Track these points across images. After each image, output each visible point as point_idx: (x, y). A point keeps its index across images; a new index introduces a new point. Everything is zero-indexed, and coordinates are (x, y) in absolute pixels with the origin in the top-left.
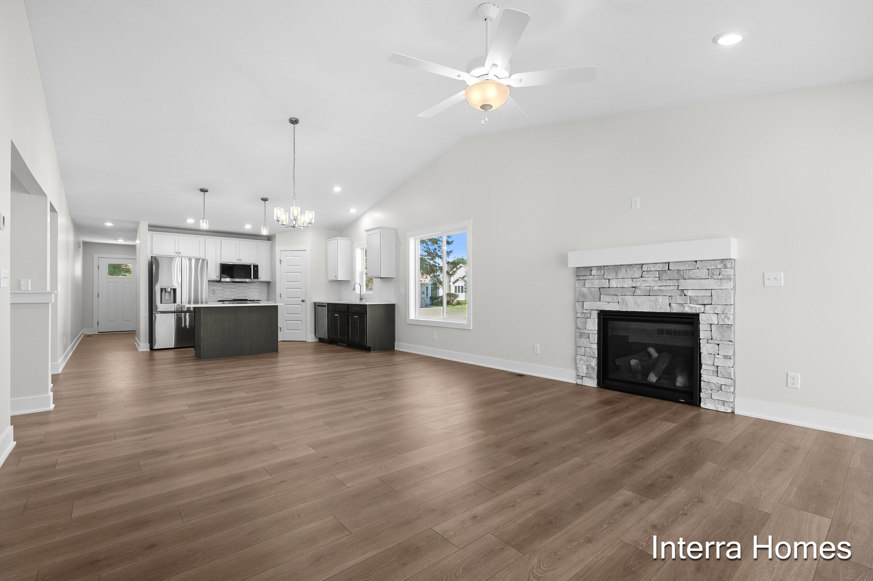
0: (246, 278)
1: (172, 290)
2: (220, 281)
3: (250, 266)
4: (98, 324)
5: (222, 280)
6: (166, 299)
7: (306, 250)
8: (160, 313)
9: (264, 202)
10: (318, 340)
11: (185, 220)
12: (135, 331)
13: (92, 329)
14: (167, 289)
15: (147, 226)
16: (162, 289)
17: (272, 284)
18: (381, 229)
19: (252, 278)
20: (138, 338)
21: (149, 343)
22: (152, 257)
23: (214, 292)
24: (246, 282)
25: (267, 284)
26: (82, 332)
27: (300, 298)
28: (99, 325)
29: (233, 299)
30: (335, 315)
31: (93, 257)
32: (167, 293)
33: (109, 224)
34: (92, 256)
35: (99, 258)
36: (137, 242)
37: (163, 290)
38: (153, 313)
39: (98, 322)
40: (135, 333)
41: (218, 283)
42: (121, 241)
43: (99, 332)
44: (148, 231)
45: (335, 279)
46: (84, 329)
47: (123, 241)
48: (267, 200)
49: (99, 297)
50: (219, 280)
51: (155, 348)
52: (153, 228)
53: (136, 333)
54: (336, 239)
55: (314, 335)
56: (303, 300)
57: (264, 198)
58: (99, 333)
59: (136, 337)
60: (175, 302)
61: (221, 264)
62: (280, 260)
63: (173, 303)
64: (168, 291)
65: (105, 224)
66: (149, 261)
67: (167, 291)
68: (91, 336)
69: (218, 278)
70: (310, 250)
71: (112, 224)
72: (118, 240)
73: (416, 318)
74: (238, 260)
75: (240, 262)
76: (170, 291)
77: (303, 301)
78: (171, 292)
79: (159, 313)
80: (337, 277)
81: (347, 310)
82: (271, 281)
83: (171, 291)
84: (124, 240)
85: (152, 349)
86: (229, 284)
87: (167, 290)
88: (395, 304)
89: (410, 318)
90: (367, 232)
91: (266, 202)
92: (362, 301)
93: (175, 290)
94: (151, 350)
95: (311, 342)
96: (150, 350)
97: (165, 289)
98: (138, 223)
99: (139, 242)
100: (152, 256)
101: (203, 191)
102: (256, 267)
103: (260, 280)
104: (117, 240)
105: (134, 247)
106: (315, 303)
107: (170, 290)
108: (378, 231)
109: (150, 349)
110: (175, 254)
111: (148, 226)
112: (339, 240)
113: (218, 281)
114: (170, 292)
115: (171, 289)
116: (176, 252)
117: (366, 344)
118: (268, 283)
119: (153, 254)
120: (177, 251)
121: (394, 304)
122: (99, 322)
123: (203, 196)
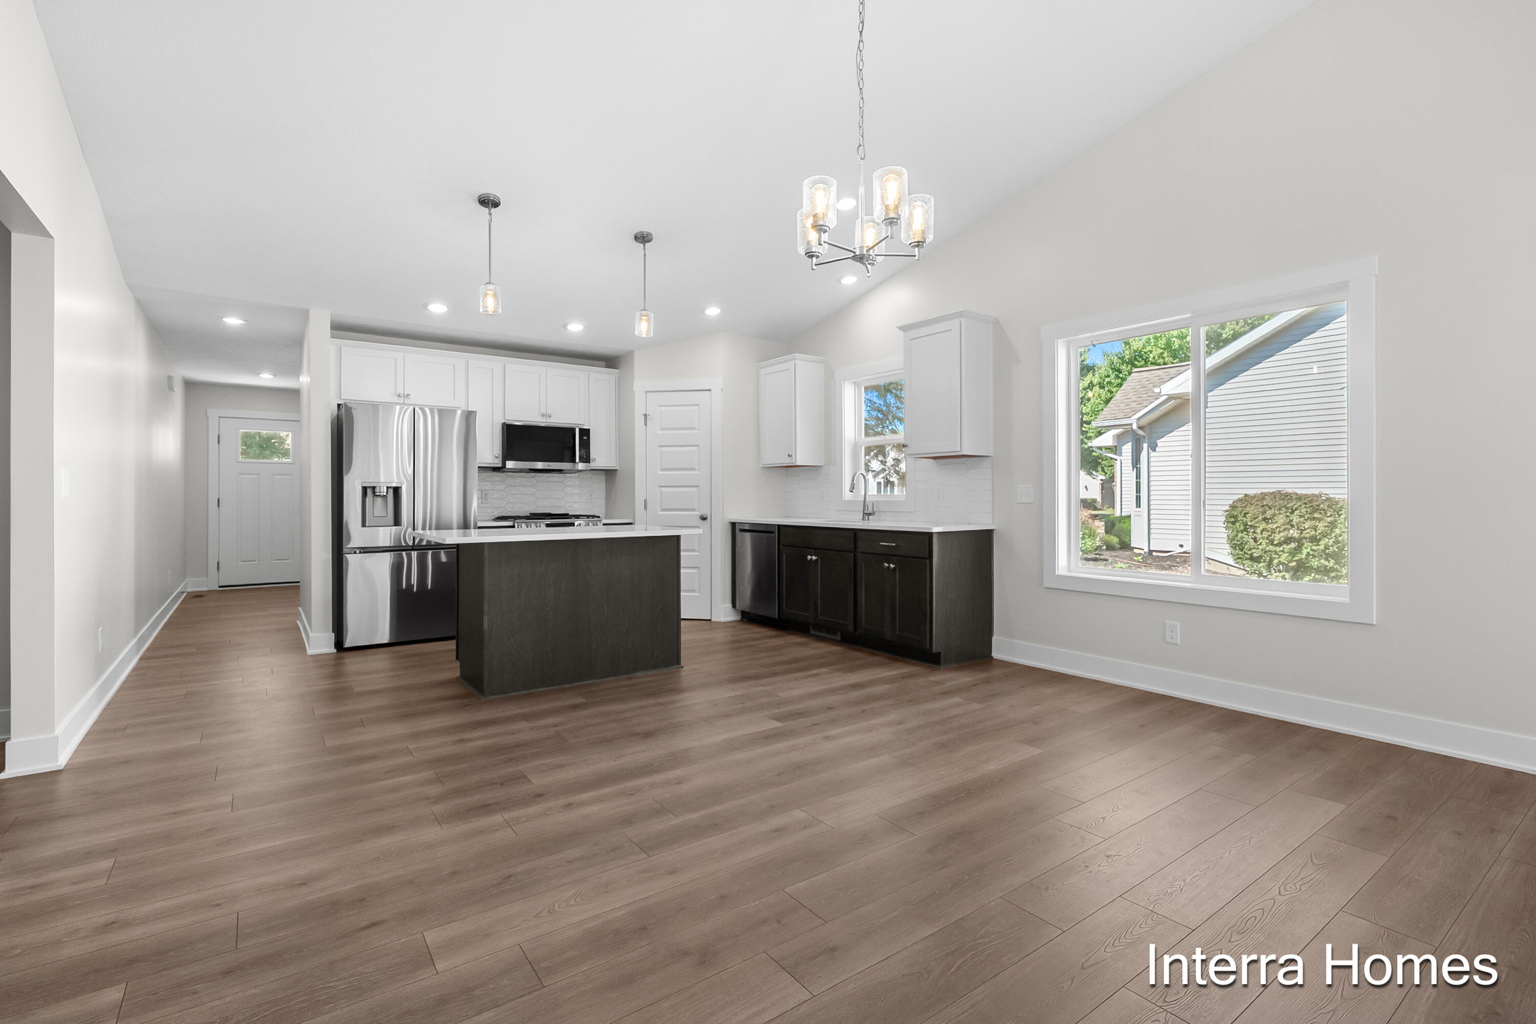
0: (562, 460)
1: (389, 490)
2: (504, 470)
3: (573, 430)
4: (218, 569)
5: (507, 467)
6: (375, 515)
7: (710, 390)
8: (360, 553)
9: (642, 245)
10: (738, 618)
11: (425, 306)
12: (299, 582)
13: (206, 579)
14: (378, 488)
15: (330, 329)
16: (365, 489)
17: (619, 476)
18: (963, 320)
19: (577, 460)
20: (303, 610)
21: (333, 632)
22: (339, 405)
23: (486, 495)
24: (560, 471)
25: (606, 475)
26: (180, 587)
27: (694, 510)
28: (220, 570)
29: (530, 514)
30: (809, 557)
31: (208, 417)
32: (379, 500)
33: (233, 321)
34: (206, 414)
35: (220, 417)
36: (304, 379)
37: (369, 491)
38: (342, 550)
39: (218, 563)
40: (299, 586)
41: (495, 474)
42: (266, 379)
43: (220, 585)
44: (332, 337)
45: (786, 461)
46: (186, 580)
47: (272, 376)
48: (650, 241)
49: (221, 505)
50: (500, 465)
51: (347, 644)
52: (341, 329)
53: (301, 588)
54: (791, 360)
55: (730, 605)
56: (705, 516)
57: (642, 233)
58: (220, 587)
59: (299, 606)
60: (397, 522)
61: (504, 424)
62: (646, 416)
63: (392, 524)
64: (382, 494)
65: (224, 320)
66: (331, 416)
67: (378, 494)
68: (202, 596)
69: (497, 462)
70: (722, 390)
71: (243, 322)
72: (261, 375)
73: (1069, 572)
74: (543, 415)
75: (548, 421)
76: (385, 494)
77: (704, 518)
78: (388, 496)
79: (358, 552)
80: (794, 456)
81: (852, 546)
82: (617, 468)
83: (387, 493)
84: (274, 376)
85: (339, 644)
86: (520, 477)
87: (377, 490)
88: (993, 530)
89: (1057, 573)
90: (904, 331)
91: (646, 244)
92: (869, 520)
93: (397, 491)
94: (338, 651)
95: (725, 623)
96: (335, 651)
97: (374, 488)
98: (305, 315)
99: (309, 379)
100: (339, 403)
101: (489, 202)
102: (585, 433)
103: (593, 465)
104: (258, 374)
105: (294, 393)
106: (733, 525)
107: (385, 491)
108: (954, 324)
109: (336, 647)
110: (396, 400)
111: (332, 328)
112: (798, 362)
113: (495, 469)
114: (385, 497)
115: (388, 488)
116: (398, 393)
117: (928, 647)
118: (609, 474)
119: (342, 398)
120: (400, 391)
121: (991, 530)
122: (220, 563)
123: (488, 217)
